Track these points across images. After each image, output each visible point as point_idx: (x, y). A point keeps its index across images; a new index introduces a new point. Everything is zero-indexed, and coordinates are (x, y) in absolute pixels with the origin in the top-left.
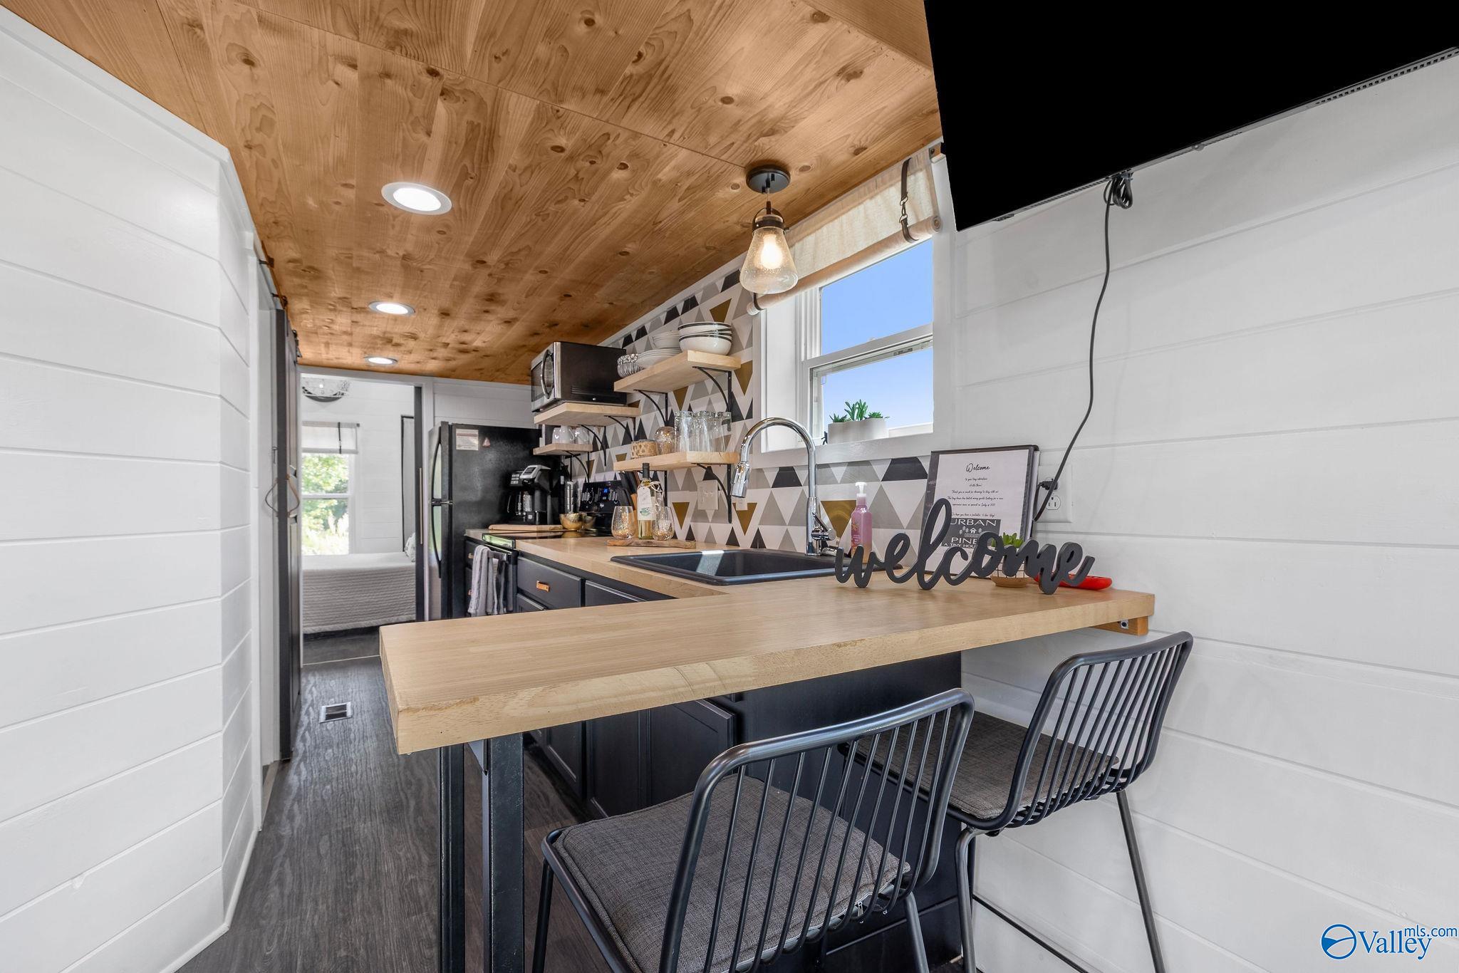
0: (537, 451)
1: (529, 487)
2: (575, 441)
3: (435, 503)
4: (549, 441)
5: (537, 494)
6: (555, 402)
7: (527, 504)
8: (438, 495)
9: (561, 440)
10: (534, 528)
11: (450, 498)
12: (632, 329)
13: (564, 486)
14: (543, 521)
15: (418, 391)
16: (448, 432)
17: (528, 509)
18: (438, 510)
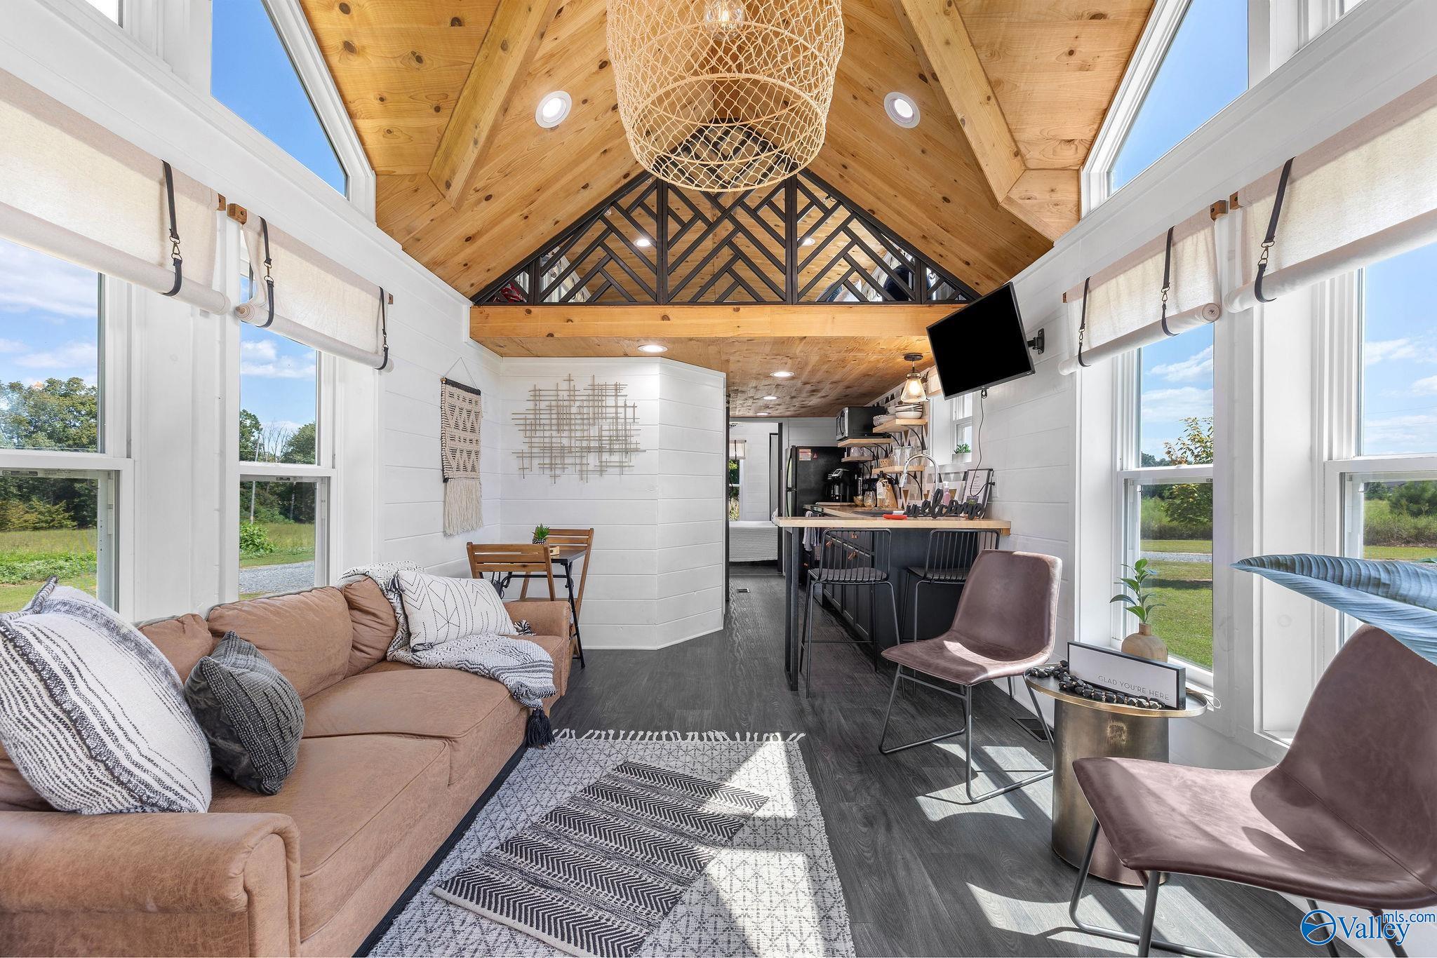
0: (843, 460)
1: (836, 481)
2: (863, 455)
3: (788, 489)
4: (848, 455)
5: (842, 485)
6: (845, 438)
7: (837, 490)
8: (790, 485)
9: (855, 455)
10: (839, 504)
11: (796, 487)
12: (888, 394)
13: (858, 480)
14: (844, 500)
15: (780, 426)
16: (795, 451)
17: (837, 494)
18: (790, 494)
